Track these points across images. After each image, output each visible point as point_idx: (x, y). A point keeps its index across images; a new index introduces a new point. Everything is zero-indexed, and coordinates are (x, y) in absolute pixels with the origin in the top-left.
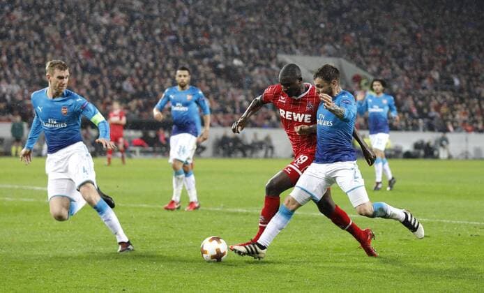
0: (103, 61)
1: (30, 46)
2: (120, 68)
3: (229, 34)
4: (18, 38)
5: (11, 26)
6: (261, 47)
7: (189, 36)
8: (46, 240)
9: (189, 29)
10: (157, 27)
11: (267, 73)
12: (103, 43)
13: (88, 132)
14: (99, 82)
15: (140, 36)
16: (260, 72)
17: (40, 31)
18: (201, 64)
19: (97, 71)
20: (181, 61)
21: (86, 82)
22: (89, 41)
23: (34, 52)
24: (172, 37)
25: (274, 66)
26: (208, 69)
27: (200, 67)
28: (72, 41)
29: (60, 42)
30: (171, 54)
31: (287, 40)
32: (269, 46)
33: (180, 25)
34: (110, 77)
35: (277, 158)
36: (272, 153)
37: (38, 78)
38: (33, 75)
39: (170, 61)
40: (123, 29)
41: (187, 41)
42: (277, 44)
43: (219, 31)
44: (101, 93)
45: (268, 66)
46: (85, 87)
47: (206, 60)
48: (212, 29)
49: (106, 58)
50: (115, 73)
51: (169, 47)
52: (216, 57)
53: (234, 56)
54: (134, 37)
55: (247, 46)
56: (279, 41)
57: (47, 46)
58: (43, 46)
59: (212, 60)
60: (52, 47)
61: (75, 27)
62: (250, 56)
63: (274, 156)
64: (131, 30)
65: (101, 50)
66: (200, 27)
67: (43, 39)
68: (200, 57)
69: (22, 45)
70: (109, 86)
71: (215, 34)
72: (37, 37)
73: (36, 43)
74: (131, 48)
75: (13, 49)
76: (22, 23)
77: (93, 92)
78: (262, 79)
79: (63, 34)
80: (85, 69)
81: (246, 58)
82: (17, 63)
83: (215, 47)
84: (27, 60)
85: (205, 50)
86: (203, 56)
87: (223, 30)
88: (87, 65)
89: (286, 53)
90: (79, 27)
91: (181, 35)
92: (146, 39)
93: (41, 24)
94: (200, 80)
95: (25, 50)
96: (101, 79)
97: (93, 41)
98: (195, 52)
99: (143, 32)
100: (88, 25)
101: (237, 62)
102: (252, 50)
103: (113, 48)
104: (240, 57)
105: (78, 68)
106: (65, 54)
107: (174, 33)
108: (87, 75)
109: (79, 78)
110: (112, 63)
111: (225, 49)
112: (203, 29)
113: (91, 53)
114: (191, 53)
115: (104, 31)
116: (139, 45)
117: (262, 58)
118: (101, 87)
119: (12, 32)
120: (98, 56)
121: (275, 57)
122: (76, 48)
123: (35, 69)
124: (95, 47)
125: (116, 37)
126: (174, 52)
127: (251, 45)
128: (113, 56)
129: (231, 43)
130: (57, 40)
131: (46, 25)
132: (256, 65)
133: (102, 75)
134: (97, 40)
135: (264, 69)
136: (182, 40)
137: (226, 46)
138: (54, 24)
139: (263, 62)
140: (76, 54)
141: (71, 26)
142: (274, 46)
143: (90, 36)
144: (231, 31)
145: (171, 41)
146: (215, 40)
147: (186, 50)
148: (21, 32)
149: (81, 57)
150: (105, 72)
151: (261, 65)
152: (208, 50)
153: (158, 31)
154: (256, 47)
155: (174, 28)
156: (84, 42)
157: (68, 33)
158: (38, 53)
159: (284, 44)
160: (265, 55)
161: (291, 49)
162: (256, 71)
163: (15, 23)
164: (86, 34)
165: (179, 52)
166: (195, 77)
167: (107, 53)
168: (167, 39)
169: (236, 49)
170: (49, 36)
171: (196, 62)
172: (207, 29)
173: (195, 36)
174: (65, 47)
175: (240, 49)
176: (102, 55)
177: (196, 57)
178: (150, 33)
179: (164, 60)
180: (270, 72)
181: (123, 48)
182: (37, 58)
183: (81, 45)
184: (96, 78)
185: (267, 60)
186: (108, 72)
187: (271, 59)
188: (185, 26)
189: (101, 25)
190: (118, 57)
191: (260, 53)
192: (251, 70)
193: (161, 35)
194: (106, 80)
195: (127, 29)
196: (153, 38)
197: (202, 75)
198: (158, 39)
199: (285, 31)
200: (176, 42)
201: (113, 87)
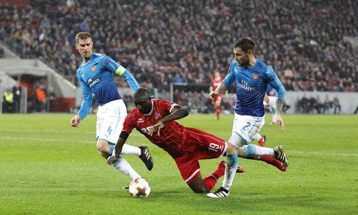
0: (213, 42)
1: (159, 32)
2: (225, 48)
3: (306, 22)
4: (150, 26)
5: (144, 18)
6: (331, 31)
7: (277, 23)
8: (173, 175)
9: (277, 18)
10: (253, 17)
11: (335, 50)
12: (213, 29)
13: (202, 95)
14: (210, 58)
15: (240, 23)
16: (330, 50)
17: (166, 20)
18: (285, 44)
19: (208, 50)
20: (271, 42)
21: (201, 59)
22: (203, 28)
23: (162, 35)
24: (265, 25)
25: (340, 45)
26: (291, 48)
27: (285, 47)
28: (190, 28)
29: (181, 28)
30: (264, 36)
31: (350, 26)
32: (337, 30)
33: (270, 16)
34: (218, 54)
35: (343, 114)
36: (340, 110)
37: (165, 56)
38: (162, 53)
39: (263, 42)
40: (227, 18)
41: (275, 27)
42: (343, 28)
43: (299, 19)
44: (212, 66)
45: (336, 45)
46: (200, 62)
47: (289, 41)
48: (294, 18)
49: (215, 40)
50: (221, 51)
51: (262, 31)
52: (297, 39)
53: (311, 38)
54: (236, 24)
55: (320, 29)
56: (345, 27)
57: (172, 31)
58: (168, 31)
59: (294, 41)
60: (175, 33)
61: (192, 18)
62: (322, 38)
63: (341, 113)
64: (234, 20)
65: (212, 34)
66: (285, 16)
67: (168, 26)
68: (285, 39)
69: (153, 31)
70: (217, 61)
71: (297, 22)
72: (163, 25)
73: (163, 29)
74: (234, 33)
75: (147, 34)
76: (153, 15)
77: (206, 65)
78: (332, 55)
79: (183, 22)
80: (200, 48)
81: (319, 40)
82: (149, 44)
83: (296, 31)
84: (156, 42)
85: (288, 34)
86: (287, 38)
87: (303, 18)
88: (202, 45)
89: (349, 35)
90: (195, 17)
91: (270, 22)
92: (245, 26)
93: (167, 15)
94: (285, 56)
95: (156, 35)
96: (211, 56)
97: (205, 27)
98: (282, 35)
99: (242, 21)
100: (201, 16)
101: (312, 42)
102: (324, 34)
103: (220, 32)
104: (315, 39)
105: (195, 48)
106: (185, 38)
107: (266, 21)
108: (201, 53)
109: (195, 55)
110: (219, 44)
111: (304, 33)
112: (287, 18)
113: (204, 37)
114: (278, 36)
115: (213, 20)
116: (240, 30)
117: (331, 39)
118: (211, 62)
119: (146, 21)
120: (209, 38)
121: (342, 38)
122: (193, 33)
123: (163, 48)
124: (207, 32)
125: (223, 24)
126: (266, 35)
127: (324, 29)
128: (220, 39)
129: (308, 28)
130: (179, 27)
131: (170, 16)
132: (327, 44)
133: (212, 53)
134: (208, 27)
135: (333, 47)
136: (271, 26)
137: (304, 30)
138: (177, 15)
139: (332, 42)
140: (193, 37)
141: (189, 17)
142: (341, 31)
143: (203, 24)
144: (308, 19)
145: (263, 27)
146: (296, 26)
147: (274, 34)
148: (152, 21)
149: (196, 39)
150: (214, 51)
151: (331, 45)
152: (292, 34)
153: (254, 20)
154: (327, 31)
155: (266, 17)
156: (199, 28)
157: (187, 21)
158: (165, 37)
159: (348, 29)
160: (333, 37)
161: (353, 32)
162: (327, 49)
163: (147, 14)
164: (200, 23)
165: (269, 36)
166: (281, 54)
167: (215, 36)
168: (260, 26)
169: (312, 33)
170: (173, 24)
171: (282, 43)
172: (290, 17)
173: (281, 24)
174: (185, 31)
175: (315, 33)
176: (212, 38)
177: (282, 39)
178: (248, 22)
179: (258, 41)
180: (338, 50)
181: (227, 32)
182: (164, 40)
183: (197, 30)
184: (207, 55)
185: (336, 41)
186: (217, 50)
187: (338, 40)
188: (274, 15)
189: (211, 16)
190: (225, 39)
191: (330, 36)
192: (324, 48)
193: (256, 23)
194: (215, 56)
195: (231, 18)
196: (250, 25)
197: (287, 53)
198: (253, 25)
199: (349, 19)
200: (267, 28)
201: (220, 62)
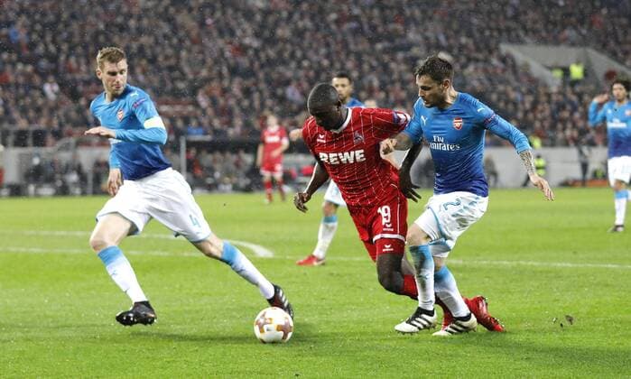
0: (259, 58)
1: (157, 43)
2: (281, 69)
3: (431, 19)
4: (140, 31)
5: (129, 16)
6: (477, 35)
7: (376, 21)
8: (187, 308)
9: (376, 12)
10: (332, 10)
11: (485, 71)
12: (257, 35)
13: (240, 158)
14: (253, 88)
15: (308, 23)
16: (476, 69)
17: (170, 20)
18: (393, 60)
19: (249, 73)
20: (365, 58)
21: (236, 90)
22: (239, 33)
23: (163, 49)
24: (354, 25)
25: (495, 61)
26: (403, 67)
27: (393, 65)
28: (215, 34)
29: (199, 35)
30: (352, 47)
31: (512, 24)
32: (487, 33)
33: (363, 9)
34: (269, 81)
36: (496, 181)
37: (169, 86)
38: (163, 81)
39: (352, 57)
40: (285, 14)
41: (374, 28)
42: (500, 31)
43: (417, 13)
44: (257, 103)
45: (486, 61)
46: (235, 96)
47: (400, 55)
48: (408, 12)
49: (262, 55)
50: (275, 76)
51: (350, 39)
52: (415, 51)
53: (439, 48)
54: (300, 24)
55: (457, 32)
56: (502, 26)
57: (181, 41)
58: (175, 41)
59: (409, 54)
60: (188, 43)
61: (218, 14)
62: (462, 47)
63: (498, 185)
64: (296, 16)
65: (256, 44)
66: (391, 8)
67: (175, 29)
68: (392, 51)
69: (144, 40)
70: (266, 94)
71: (413, 19)
72: (166, 28)
73: (165, 36)
74: (296, 40)
75: (134, 46)
76: (146, 10)
77: (246, 103)
78: (479, 80)
79: (202, 24)
80: (234, 71)
81: (455, 51)
82: (140, 65)
83: (412, 36)
84: (153, 61)
85: (398, 41)
86: (395, 50)
87: (424, 12)
88: (237, 64)
89: (511, 41)
90: (224, 13)
91: (364, 20)
92: (318, 29)
93: (172, 10)
94: (393, 82)
95: (151, 47)
96: (255, 84)
97: (244, 31)
98: (386, 44)
99: (312, 18)
100: (236, 10)
101: (443, 56)
102: (464, 40)
103: (271, 41)
104: (449, 50)
105: (225, 71)
106: (207, 53)
107: (356, 18)
108: (237, 80)
109: (226, 83)
110: (270, 63)
111: (426, 38)
112: (395, 12)
113: (242, 49)
114: (379, 46)
115: (258, 17)
116: (308, 35)
117: (478, 50)
118: (256, 96)
119: (132, 23)
120: (251, 52)
121: (497, 48)
122: (221, 43)
123: (165, 73)
124: (247, 41)
125: (276, 24)
126: (356, 44)
127: (463, 33)
128: (272, 53)
129: (435, 30)
130: (194, 33)
131: (178, 11)
132: (469, 60)
133: (258, 80)
134: (250, 31)
135: (481, 65)
136: (366, 27)
137: (429, 34)
138: (190, 10)
139: (481, 56)
140: (222, 52)
141: (212, 15)
142: (495, 34)
143: (239, 24)
144: (435, 12)
145: (351, 29)
146: (413, 28)
147: (372, 41)
148: (145, 22)
149: (228, 54)
150: (261, 75)
151: (477, 60)
152: (404, 42)
153: (333, 16)
154: (470, 35)
155: (356, 11)
156: (232, 33)
157: (209, 21)
158: (169, 51)
159: (508, 30)
160: (482, 46)
161: (518, 36)
162: (471, 68)
163: (135, 10)
164: (233, 23)
165: (363, 45)
166: (386, 78)
167: (263, 48)
168: (347, 26)
169: (442, 38)
170: (183, 27)
171: (386, 58)
172: (401, 12)
173: (385, 21)
174: (205, 40)
175: (447, 38)
176: (257, 51)
177: (385, 51)
178: (323, 20)
179: (343, 56)
180: (491, 70)
181: (285, 41)
182: (167, 58)
183: (227, 38)
184: (249, 83)
185: (487, 53)
186: (266, 74)
187: (491, 52)
188: (372, 7)
189: (255, 9)
190: (280, 53)
191: (475, 43)
192: (464, 67)
193: (337, 22)
194: (263, 86)
195: (291, 15)
196: (327, 26)
197: (395, 76)
198: (333, 27)
199: (510, 12)
200: (358, 32)
201: (273, 95)
